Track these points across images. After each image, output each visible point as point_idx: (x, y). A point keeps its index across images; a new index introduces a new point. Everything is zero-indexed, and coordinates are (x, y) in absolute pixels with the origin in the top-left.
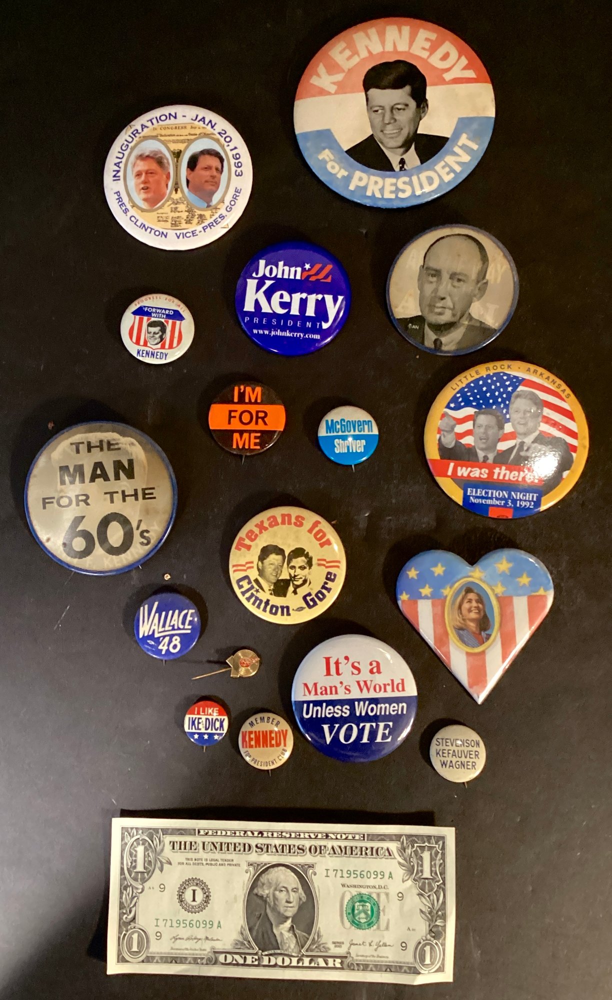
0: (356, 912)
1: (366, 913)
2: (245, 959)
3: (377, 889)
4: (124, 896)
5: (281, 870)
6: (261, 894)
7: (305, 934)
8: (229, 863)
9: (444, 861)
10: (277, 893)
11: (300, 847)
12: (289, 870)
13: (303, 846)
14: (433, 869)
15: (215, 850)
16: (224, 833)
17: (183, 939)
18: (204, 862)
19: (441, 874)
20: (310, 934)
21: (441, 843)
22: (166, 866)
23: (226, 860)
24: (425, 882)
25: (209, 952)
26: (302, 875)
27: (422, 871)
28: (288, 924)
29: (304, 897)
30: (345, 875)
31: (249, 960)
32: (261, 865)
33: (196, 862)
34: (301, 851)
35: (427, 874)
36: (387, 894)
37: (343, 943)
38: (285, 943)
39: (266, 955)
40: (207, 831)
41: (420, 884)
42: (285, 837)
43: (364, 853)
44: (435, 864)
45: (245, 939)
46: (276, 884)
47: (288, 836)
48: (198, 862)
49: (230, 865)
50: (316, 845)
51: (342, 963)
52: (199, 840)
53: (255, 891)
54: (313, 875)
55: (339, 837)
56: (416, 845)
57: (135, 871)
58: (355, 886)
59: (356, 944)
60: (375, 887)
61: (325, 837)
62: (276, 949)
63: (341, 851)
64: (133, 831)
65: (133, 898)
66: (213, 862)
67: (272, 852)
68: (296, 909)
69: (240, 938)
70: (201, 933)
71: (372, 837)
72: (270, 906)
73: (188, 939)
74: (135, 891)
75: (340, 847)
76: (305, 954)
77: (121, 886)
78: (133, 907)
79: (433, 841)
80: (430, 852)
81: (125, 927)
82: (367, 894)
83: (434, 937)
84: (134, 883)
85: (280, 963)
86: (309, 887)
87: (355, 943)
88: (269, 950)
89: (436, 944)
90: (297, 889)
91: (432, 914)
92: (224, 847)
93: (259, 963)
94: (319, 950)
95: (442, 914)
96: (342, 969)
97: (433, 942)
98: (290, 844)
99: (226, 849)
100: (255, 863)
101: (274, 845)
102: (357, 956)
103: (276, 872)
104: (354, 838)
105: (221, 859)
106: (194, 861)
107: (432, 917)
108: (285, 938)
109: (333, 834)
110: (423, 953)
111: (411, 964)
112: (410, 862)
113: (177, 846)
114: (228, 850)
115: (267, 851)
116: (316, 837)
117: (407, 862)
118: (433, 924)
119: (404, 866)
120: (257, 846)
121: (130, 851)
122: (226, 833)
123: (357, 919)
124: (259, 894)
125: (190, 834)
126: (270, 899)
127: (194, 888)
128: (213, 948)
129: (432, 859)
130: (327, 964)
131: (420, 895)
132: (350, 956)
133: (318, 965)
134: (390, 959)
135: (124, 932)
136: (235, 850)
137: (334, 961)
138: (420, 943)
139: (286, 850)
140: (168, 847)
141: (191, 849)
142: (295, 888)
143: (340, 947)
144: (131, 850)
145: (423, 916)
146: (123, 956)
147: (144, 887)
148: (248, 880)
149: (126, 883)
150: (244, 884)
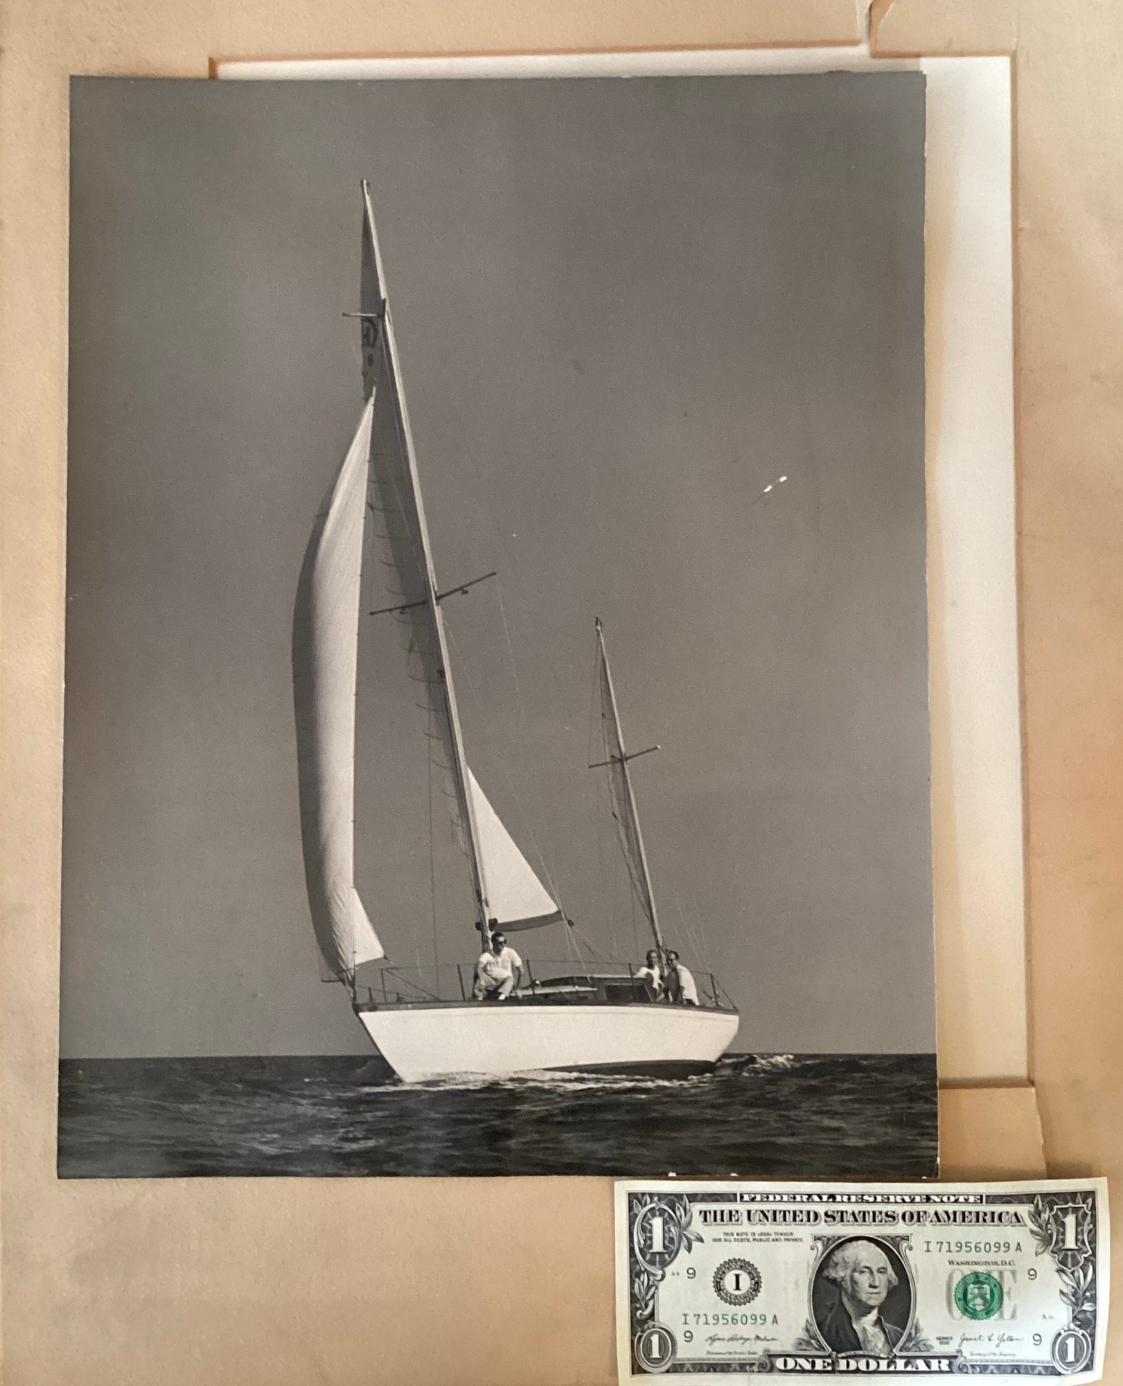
0: (969, 1296)
1: (983, 1297)
2: (813, 1364)
3: (999, 1265)
4: (636, 1286)
5: (862, 1245)
6: (834, 1277)
7: (896, 1328)
8: (786, 1237)
9: (1095, 1226)
10: (856, 1275)
11: (889, 1213)
12: (872, 1245)
13: (894, 1212)
14: (1079, 1237)
15: (765, 1220)
16: (778, 1198)
17: (723, 1339)
18: (751, 1238)
19: (1090, 1243)
20: (904, 1329)
21: (1090, 1201)
22: (695, 1244)
23: (781, 1234)
24: (1068, 1255)
25: (762, 1356)
26: (891, 1249)
27: (1063, 1241)
28: (873, 1315)
29: (895, 1279)
30: (954, 1248)
31: (819, 1364)
32: (833, 1239)
33: (740, 1237)
34: (891, 1219)
35: (1070, 1243)
36: (1013, 1273)
37: (951, 1338)
38: (869, 1342)
39: (843, 1358)
40: (753, 1196)
41: (1061, 1258)
42: (868, 1202)
43: (981, 1219)
44: (1082, 1231)
45: (814, 1338)
46: (855, 1262)
47: (872, 1199)
48: (741, 1238)
49: (788, 1240)
50: (912, 1211)
51: (950, 1365)
52: (742, 1208)
53: (826, 1273)
54: (907, 1251)
55: (945, 1199)
56: (1055, 1207)
57: (651, 1251)
58: (968, 1263)
59: (971, 1339)
60: (996, 1263)
61: (925, 1201)
62: (856, 1350)
63: (949, 1218)
64: (645, 1198)
65: (649, 1287)
66: (764, 1237)
67: (849, 1221)
68: (884, 1294)
69: (804, 1336)
70: (748, 1331)
71: (992, 1199)
72: (846, 1293)
73: (732, 1339)
74: (651, 1278)
75: (947, 1213)
76: (897, 1354)
77: (631, 1272)
78: (650, 1299)
79: (1079, 1199)
80: (1075, 1215)
81: (640, 1327)
82: (985, 1272)
83: (1079, 1326)
84: (651, 1269)
85: (863, 1367)
86: (903, 1265)
87: (969, 1337)
88: (847, 1351)
89: (1083, 1335)
90: (885, 1269)
91: (1077, 1296)
92: (779, 1217)
93: (833, 1369)
94: (918, 1349)
95: (1091, 1295)
96: (951, 1372)
97: (1078, 1332)
98: (874, 1210)
99: (782, 1219)
100: (825, 1237)
101: (851, 1212)
102: (972, 1355)
103: (854, 1248)
104: (966, 1200)
105: (775, 1233)
106: (735, 1236)
107: (1077, 1299)
108: (869, 1335)
109: (937, 1195)
110: (1065, 1347)
111: (1048, 1362)
112: (1047, 1229)
113: (710, 1217)
114: (785, 1220)
115: (842, 1220)
116: (913, 1201)
117: (1042, 1230)
118: (1079, 1310)
119: (1037, 1235)
120: (826, 1214)
121: (642, 1224)
122: (782, 1198)
123: (971, 1306)
124: (830, 1277)
125: (730, 1201)
126: (846, 1284)
127: (737, 1272)
128: (766, 1351)
129: (1078, 1224)
130: (929, 1366)
131: (1060, 1271)
132: (962, 1356)
133: (917, 1368)
134: (1018, 1357)
135: (639, 1334)
136: (795, 1220)
137: (940, 1362)
138: (1060, 1334)
139: (869, 1218)
140: (697, 1219)
141: (731, 1220)
142: (883, 1268)
143: (947, 1343)
144: (644, 1224)
145: (1065, 1299)
146: (640, 1366)
147: (664, 1273)
148: (815, 1260)
149: (638, 1266)
150: (808, 1266)
